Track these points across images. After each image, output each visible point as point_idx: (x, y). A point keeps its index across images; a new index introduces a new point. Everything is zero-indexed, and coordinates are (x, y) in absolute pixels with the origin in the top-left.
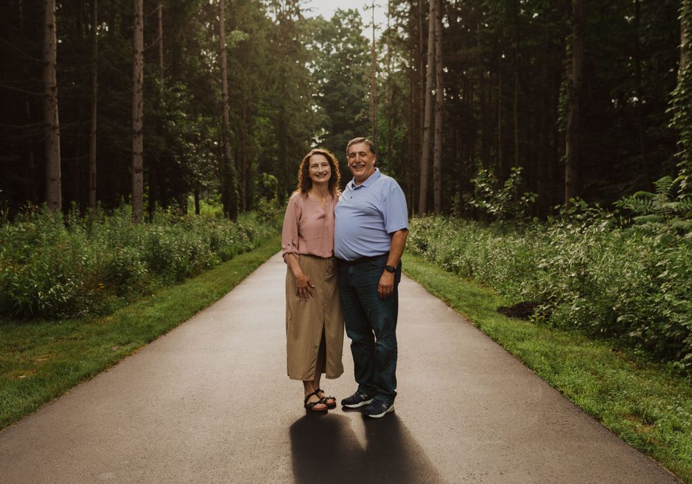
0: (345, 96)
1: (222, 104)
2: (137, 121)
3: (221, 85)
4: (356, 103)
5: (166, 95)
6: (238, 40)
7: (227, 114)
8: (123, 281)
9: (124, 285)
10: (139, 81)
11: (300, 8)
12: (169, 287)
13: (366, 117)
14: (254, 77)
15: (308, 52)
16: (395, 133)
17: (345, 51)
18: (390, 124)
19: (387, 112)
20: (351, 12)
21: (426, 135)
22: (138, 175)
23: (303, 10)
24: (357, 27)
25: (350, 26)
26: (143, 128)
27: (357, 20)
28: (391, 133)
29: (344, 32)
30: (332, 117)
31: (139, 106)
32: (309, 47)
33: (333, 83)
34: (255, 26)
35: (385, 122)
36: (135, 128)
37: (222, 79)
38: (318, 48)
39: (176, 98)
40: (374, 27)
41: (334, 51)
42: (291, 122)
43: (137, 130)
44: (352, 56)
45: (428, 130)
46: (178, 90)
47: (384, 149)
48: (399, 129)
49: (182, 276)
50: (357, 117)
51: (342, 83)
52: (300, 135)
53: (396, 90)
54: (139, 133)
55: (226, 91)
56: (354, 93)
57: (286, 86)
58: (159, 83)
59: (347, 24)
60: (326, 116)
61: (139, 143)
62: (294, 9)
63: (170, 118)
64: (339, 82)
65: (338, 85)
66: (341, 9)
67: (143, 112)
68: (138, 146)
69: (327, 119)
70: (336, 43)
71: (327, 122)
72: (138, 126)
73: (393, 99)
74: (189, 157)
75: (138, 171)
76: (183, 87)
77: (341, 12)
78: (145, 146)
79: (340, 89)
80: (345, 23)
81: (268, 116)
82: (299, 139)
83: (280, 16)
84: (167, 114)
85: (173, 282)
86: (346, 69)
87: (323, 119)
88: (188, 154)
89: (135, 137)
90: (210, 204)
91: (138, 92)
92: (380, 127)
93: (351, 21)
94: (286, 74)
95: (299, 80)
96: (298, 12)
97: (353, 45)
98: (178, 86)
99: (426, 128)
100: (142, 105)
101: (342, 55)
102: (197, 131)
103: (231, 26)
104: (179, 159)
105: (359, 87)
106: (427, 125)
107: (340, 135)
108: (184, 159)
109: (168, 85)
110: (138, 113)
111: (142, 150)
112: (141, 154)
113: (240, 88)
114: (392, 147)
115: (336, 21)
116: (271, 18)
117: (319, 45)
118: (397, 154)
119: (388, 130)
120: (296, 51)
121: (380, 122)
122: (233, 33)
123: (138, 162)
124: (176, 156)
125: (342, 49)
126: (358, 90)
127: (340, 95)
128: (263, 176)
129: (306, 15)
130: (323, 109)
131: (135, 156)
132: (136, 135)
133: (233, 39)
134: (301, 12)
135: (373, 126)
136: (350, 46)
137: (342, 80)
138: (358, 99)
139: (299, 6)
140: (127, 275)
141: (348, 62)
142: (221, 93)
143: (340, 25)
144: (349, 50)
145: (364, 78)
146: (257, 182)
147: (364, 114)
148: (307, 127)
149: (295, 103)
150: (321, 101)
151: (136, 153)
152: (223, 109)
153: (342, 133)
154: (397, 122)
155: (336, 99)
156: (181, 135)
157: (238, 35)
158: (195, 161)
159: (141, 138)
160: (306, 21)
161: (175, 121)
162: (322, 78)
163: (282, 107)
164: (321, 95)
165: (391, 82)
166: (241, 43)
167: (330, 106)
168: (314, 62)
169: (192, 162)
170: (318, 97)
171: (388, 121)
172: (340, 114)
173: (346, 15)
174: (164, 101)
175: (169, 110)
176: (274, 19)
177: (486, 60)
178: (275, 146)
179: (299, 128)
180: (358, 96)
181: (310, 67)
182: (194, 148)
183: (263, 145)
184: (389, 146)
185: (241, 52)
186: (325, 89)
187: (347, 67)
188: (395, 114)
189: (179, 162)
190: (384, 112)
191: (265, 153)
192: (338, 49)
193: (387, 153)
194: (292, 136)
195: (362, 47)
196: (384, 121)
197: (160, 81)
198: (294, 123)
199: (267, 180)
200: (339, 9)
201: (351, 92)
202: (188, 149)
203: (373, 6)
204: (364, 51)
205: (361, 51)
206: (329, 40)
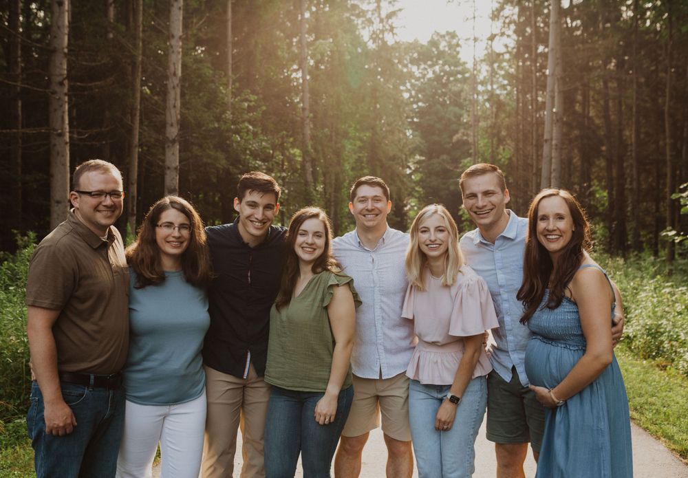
0: (441, 119)
1: (303, 120)
2: (172, 125)
4: (454, 127)
5: (233, 107)
10: (175, 74)
11: (394, 25)
13: (465, 138)
16: (498, 154)
17: (442, 74)
18: (492, 144)
19: (489, 130)
20: (448, 33)
21: (547, 149)
24: (455, 48)
25: (447, 49)
27: (454, 41)
28: (494, 154)
29: (441, 55)
30: (427, 141)
31: (174, 106)
33: (430, 107)
35: (488, 142)
36: (168, 135)
38: (413, 72)
39: (242, 109)
40: (475, 39)
41: (430, 75)
42: (383, 145)
43: (170, 138)
44: (448, 79)
46: (247, 100)
48: (504, 150)
50: (455, 138)
51: (439, 107)
52: (393, 158)
53: (500, 106)
54: (174, 141)
56: (451, 116)
58: (224, 91)
59: (445, 46)
61: (173, 154)
62: (387, 27)
63: (237, 132)
64: (435, 105)
65: (434, 109)
66: (438, 31)
68: (172, 159)
69: (422, 143)
70: (432, 66)
71: (422, 147)
72: (173, 132)
73: (497, 116)
75: (171, 191)
77: (438, 34)
79: (436, 113)
80: (443, 45)
82: (391, 162)
83: (373, 34)
84: (232, 127)
86: (442, 92)
87: (418, 144)
89: (168, 146)
91: (174, 88)
92: (481, 147)
93: (449, 43)
95: (392, 101)
97: (450, 67)
98: (247, 96)
99: (546, 140)
101: (438, 78)
105: (456, 109)
106: (547, 136)
107: (435, 161)
109: (235, 94)
111: (178, 164)
112: (175, 169)
115: (434, 43)
117: (414, 69)
119: (490, 150)
121: (482, 143)
125: (438, 72)
126: (454, 113)
127: (436, 119)
131: (168, 172)
132: (170, 144)
135: (473, 148)
136: (447, 68)
137: (439, 104)
138: (456, 122)
139: (392, 23)
141: (444, 85)
143: (437, 48)
144: (446, 72)
147: (463, 134)
148: (401, 151)
150: (416, 127)
151: (169, 168)
152: (303, 126)
153: (438, 158)
154: (501, 141)
155: (432, 122)
156: (248, 152)
161: (239, 135)
162: (417, 103)
163: (373, 128)
164: (415, 120)
167: (424, 130)
168: (409, 86)
170: (412, 122)
171: (490, 141)
172: (436, 138)
173: (443, 37)
175: (234, 123)
180: (453, 119)
186: (421, 113)
187: (444, 90)
188: (499, 132)
190: (487, 132)
192: (434, 72)
195: (460, 68)
196: (486, 141)
197: (226, 89)
200: (435, 32)
201: (447, 115)
204: (462, 73)
205: (459, 72)
206: (425, 63)
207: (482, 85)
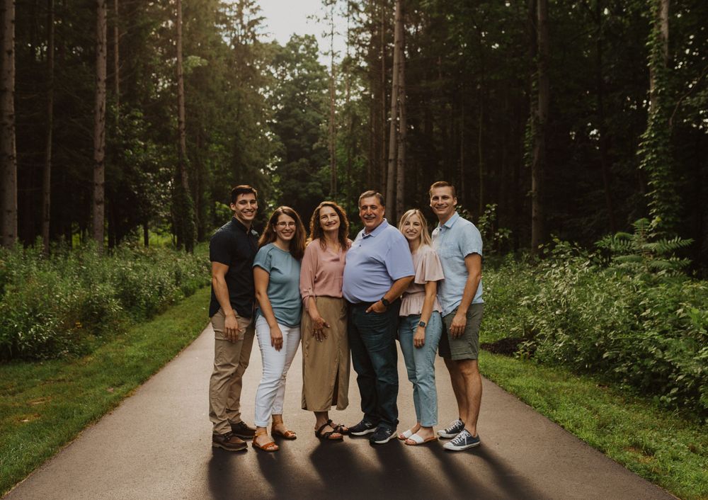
0: (299, 123)
1: (179, 132)
2: (99, 151)
3: (178, 113)
4: (313, 131)
5: (123, 124)
6: (194, 65)
7: (183, 142)
8: (99, 320)
9: (100, 323)
10: (101, 110)
11: (256, 33)
12: (140, 325)
13: (324, 146)
14: (212, 104)
15: (263, 78)
16: (354, 162)
17: (300, 77)
18: (349, 153)
19: (346, 141)
20: (307, 37)
21: (391, 166)
22: (99, 207)
23: (258, 35)
24: (313, 52)
25: (305, 53)
26: (105, 158)
27: (313, 46)
28: (351, 163)
29: (299, 58)
30: (286, 144)
31: (101, 136)
32: (263, 73)
33: (287, 109)
34: (214, 53)
35: (344, 152)
36: (96, 158)
37: (179, 106)
38: (272, 74)
39: (132, 126)
40: (333, 55)
41: (289, 77)
42: (246, 150)
43: (98, 161)
44: (307, 83)
45: (393, 162)
46: (134, 118)
47: (342, 179)
48: (359, 159)
49: (151, 312)
50: (315, 146)
51: (298, 110)
52: (256, 163)
53: (356, 119)
54: (101, 163)
55: (183, 119)
56: (310, 120)
57: (241, 112)
58: (114, 109)
59: (304, 50)
60: (280, 144)
61: (100, 173)
62: (249, 34)
63: (127, 146)
64: (294, 109)
65: (293, 112)
66: (297, 34)
67: (106, 141)
68: (100, 177)
69: (282, 147)
70: (291, 69)
71: (282, 150)
72: (100, 156)
73: (352, 128)
74: (146, 187)
75: (99, 203)
76: (140, 114)
77: (297, 37)
78: (107, 177)
79: (295, 116)
80: (301, 48)
81: (222, 143)
83: (235, 41)
84: (124, 142)
85: (143, 319)
86: (301, 95)
87: (278, 147)
88: (145, 185)
89: (97, 167)
90: (159, 234)
91: (101, 121)
92: (339, 156)
93: (307, 47)
94: (241, 100)
95: (254, 107)
96: (254, 37)
97: (308, 70)
98: (134, 113)
99: (391, 160)
100: (104, 134)
101: (296, 82)
102: (154, 160)
103: (188, 51)
104: (135, 189)
105: (315, 114)
106: (391, 157)
107: (294, 163)
108: (141, 190)
109: (124, 112)
110: (100, 143)
111: (103, 181)
112: (102, 185)
113: (196, 116)
114: (351, 177)
115: (292, 46)
116: (225, 43)
117: (273, 71)
118: (356, 184)
119: (347, 160)
120: (251, 77)
121: (339, 152)
122: (189, 58)
123: (99, 193)
124: (133, 186)
125: (297, 75)
126: (314, 118)
127: (295, 122)
128: (215, 205)
129: (262, 40)
130: (278, 137)
131: (96, 188)
132: (98, 166)
133: (190, 64)
134: (257, 37)
135: (332, 156)
136: (305, 72)
137: (297, 107)
138: (314, 127)
139: (255, 30)
140: (102, 312)
141: (303, 88)
142: (177, 121)
143: (296, 51)
144: (304, 77)
145: (322, 106)
146: (209, 212)
147: (322, 142)
148: (262, 156)
149: (250, 130)
150: (275, 128)
151: (97, 185)
152: (179, 137)
153: (297, 161)
154: (356, 152)
155: (291, 126)
156: (137, 164)
157: (196, 60)
158: (152, 191)
159: (102, 169)
160: (261, 45)
161: (132, 150)
162: (276, 105)
163: (236, 134)
164: (274, 121)
165: (351, 111)
166: (197, 69)
167: (284, 132)
168: (268, 88)
169: (150, 192)
170: (271, 124)
171: (347, 150)
172: (295, 141)
173: (302, 40)
174: (120, 129)
175: (126, 138)
176: (229, 43)
177: (448, 91)
178: (229, 174)
179: (255, 156)
180: (313, 124)
181: (265, 93)
182: (151, 177)
183: (216, 173)
184: (348, 176)
185: (197, 78)
186: (280, 115)
187: (302, 93)
188: (355, 143)
189: (136, 192)
190: (344, 143)
191: (217, 181)
192: (292, 75)
193: (346, 183)
194: (247, 165)
195: (318, 73)
196: (343, 150)
197: (115, 107)
198: (249, 151)
199: (219, 209)
200: (295, 34)
201: (306, 119)
202: (145, 179)
203: (332, 34)
204: (320, 78)
205: (317, 77)
206: (283, 65)
207: (340, 90)
